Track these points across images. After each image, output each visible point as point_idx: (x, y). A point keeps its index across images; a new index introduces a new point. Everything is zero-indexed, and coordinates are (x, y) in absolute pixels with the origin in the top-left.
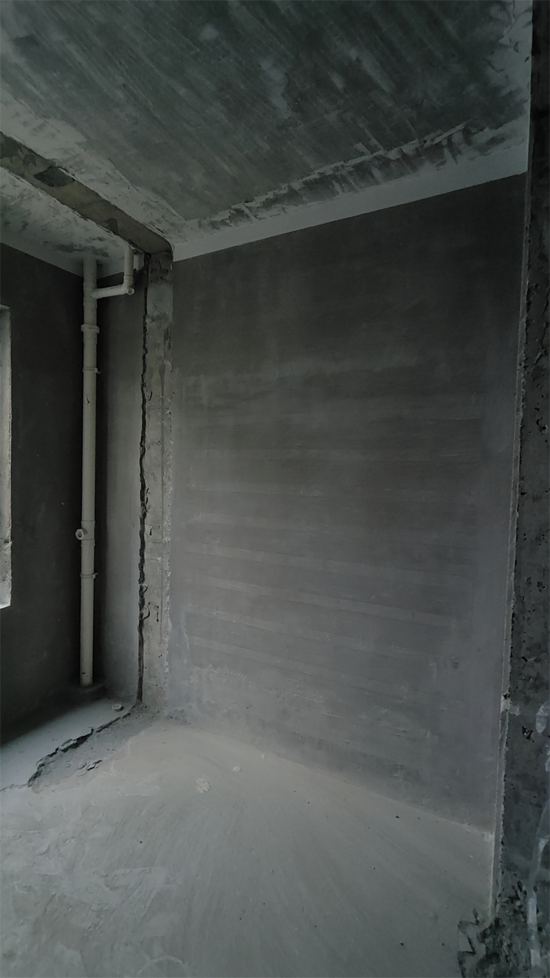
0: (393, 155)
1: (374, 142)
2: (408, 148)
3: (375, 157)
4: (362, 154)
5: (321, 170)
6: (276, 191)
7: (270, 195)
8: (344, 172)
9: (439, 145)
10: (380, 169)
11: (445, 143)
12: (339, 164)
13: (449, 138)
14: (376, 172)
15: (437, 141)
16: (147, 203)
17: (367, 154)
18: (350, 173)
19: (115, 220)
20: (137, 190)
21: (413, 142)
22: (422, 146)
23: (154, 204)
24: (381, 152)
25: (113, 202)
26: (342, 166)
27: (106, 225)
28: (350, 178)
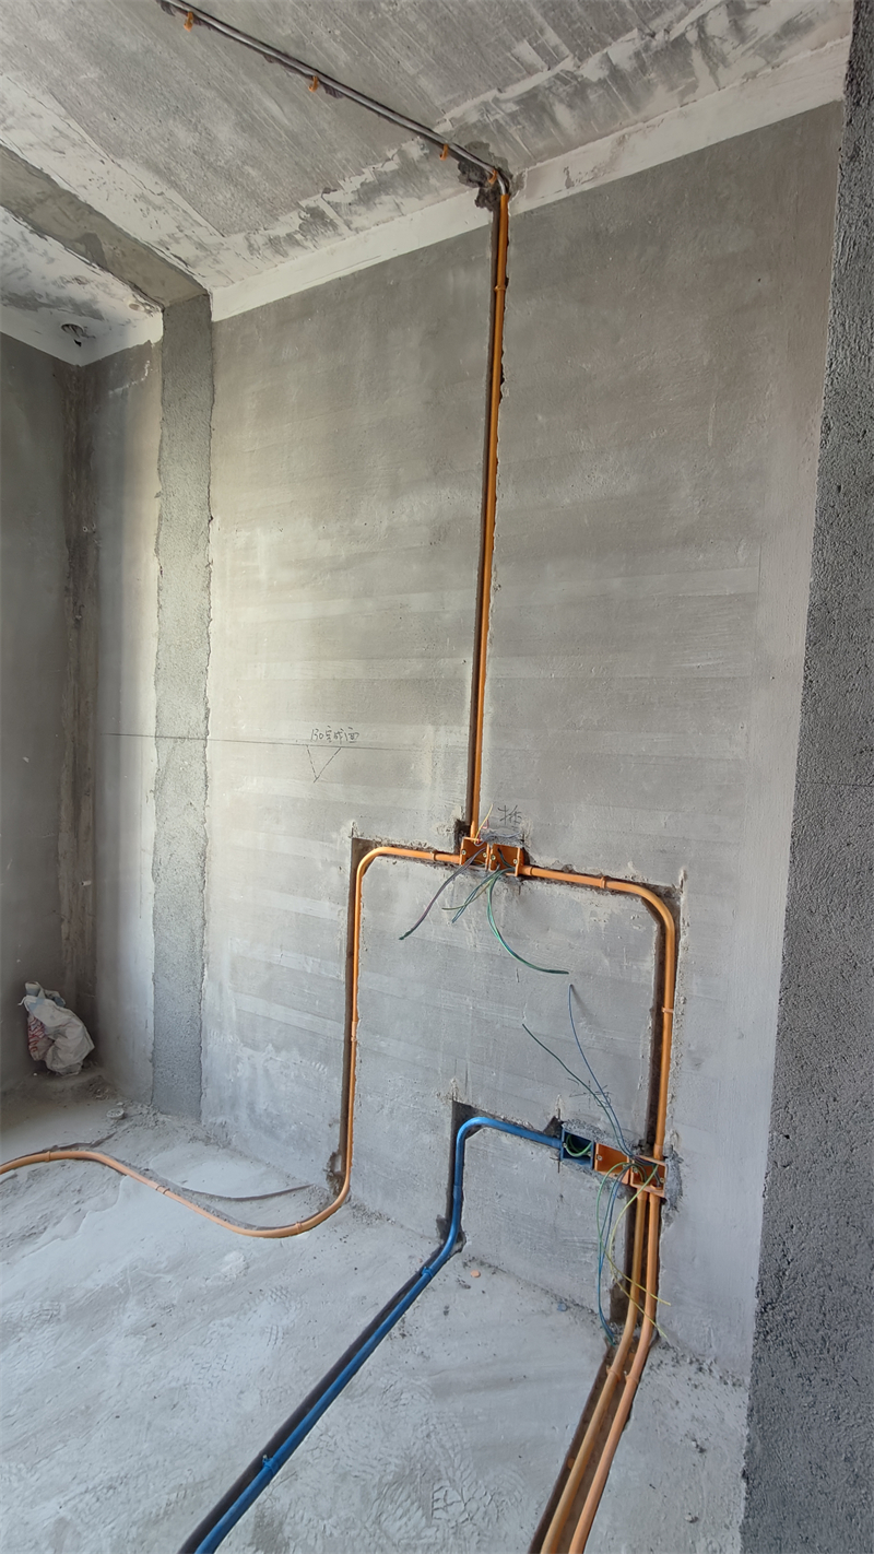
0: (592, 70)
1: (552, 38)
2: (621, 51)
3: (557, 77)
4: (531, 70)
5: (456, 112)
6: (378, 165)
7: (368, 175)
8: (499, 116)
9: (680, 42)
10: (571, 106)
11: (692, 36)
12: (490, 95)
13: (700, 24)
14: (562, 113)
15: (675, 34)
16: (142, 197)
17: (537, 71)
18: (513, 116)
19: (95, 236)
20: (119, 166)
21: (628, 36)
22: (647, 48)
23: (158, 200)
24: (568, 64)
25: (83, 196)
26: (496, 100)
27: (82, 248)
28: (513, 131)
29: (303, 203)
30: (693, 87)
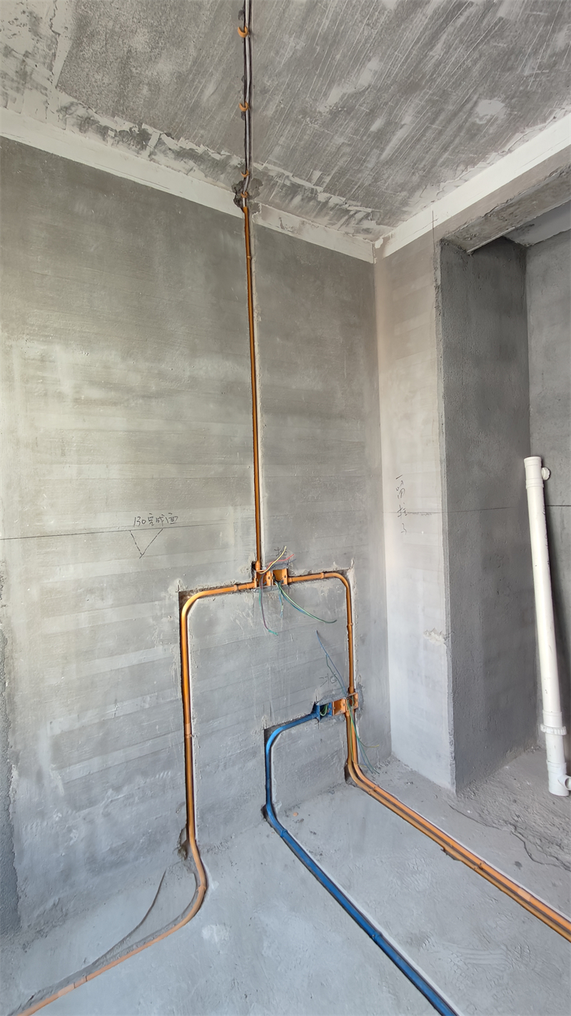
0: (322, 197)
1: (327, 179)
2: (335, 200)
3: (313, 189)
4: (309, 180)
5: (270, 167)
6: (211, 152)
7: (200, 150)
8: (280, 181)
9: (348, 211)
10: (302, 200)
11: (352, 213)
12: (287, 173)
13: (357, 212)
14: (297, 199)
15: (349, 208)
17: (310, 182)
18: (284, 185)
21: (342, 198)
22: (340, 206)
23: (45, 31)
24: (319, 189)
26: (288, 177)
28: (277, 189)
29: (144, 126)
30: (333, 224)
